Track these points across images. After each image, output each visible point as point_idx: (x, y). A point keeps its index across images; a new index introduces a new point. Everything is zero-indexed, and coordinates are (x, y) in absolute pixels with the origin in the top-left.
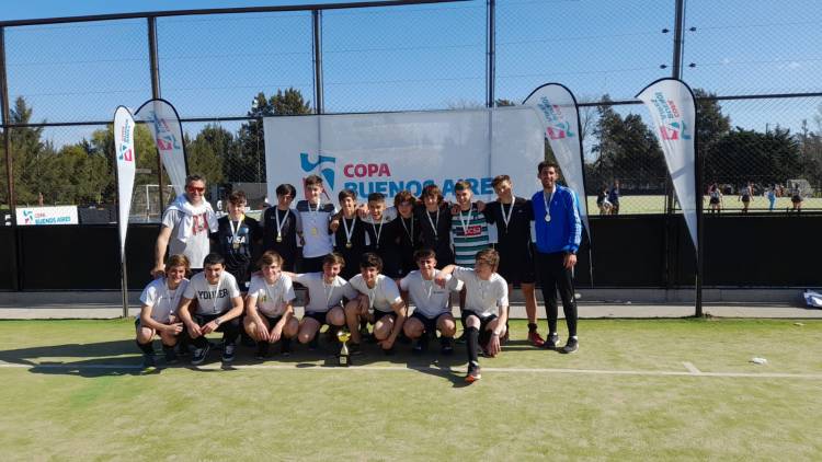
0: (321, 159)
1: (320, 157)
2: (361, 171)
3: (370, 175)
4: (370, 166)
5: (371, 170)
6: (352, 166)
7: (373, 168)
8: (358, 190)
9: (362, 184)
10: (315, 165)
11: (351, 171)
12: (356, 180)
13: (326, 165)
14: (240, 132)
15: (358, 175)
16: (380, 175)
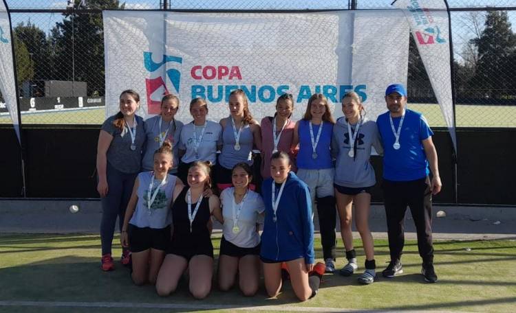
0: (166, 59)
1: (165, 56)
2: (209, 73)
3: (220, 78)
4: (220, 68)
5: (221, 72)
6: (199, 67)
7: (223, 71)
8: (206, 93)
9: (210, 88)
10: (159, 65)
11: (199, 73)
12: (204, 83)
13: (172, 65)
14: (55, 31)
15: (206, 76)
16: (231, 78)
